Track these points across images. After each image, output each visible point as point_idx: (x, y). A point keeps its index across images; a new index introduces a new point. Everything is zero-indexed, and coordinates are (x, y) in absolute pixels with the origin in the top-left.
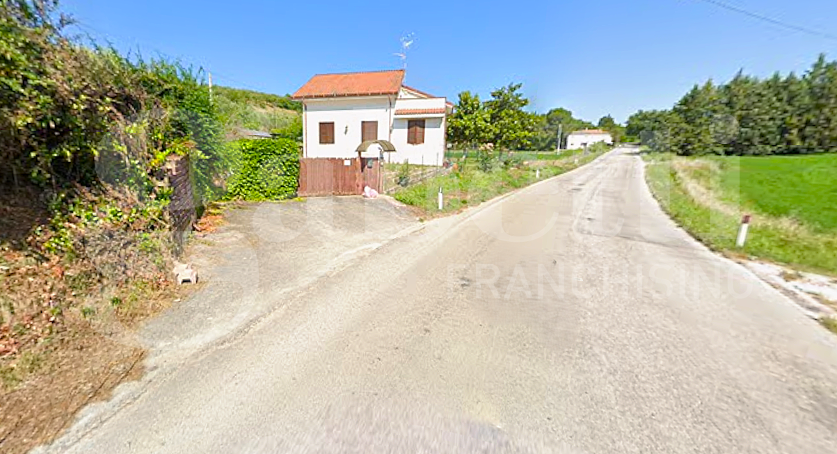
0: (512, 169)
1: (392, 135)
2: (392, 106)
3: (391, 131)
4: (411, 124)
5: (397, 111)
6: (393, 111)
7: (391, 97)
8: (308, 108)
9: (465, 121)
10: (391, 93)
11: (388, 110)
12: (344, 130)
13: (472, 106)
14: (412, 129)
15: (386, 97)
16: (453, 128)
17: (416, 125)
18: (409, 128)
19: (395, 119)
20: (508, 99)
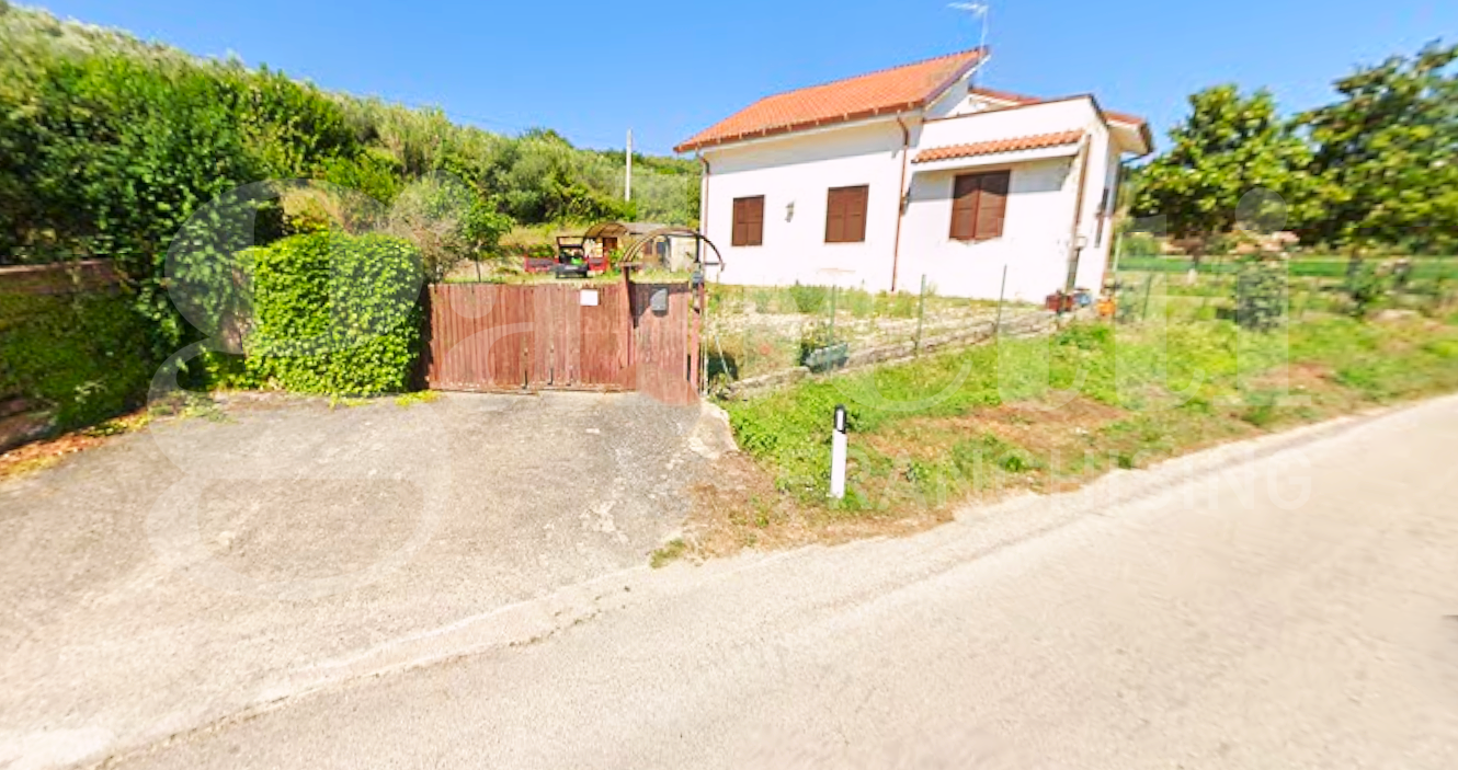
0: (1391, 314)
1: (903, 219)
2: (912, 140)
3: (902, 209)
4: (966, 184)
5: (924, 152)
6: (912, 153)
7: (905, 116)
8: (711, 170)
9: (1207, 170)
10: (904, 107)
11: (901, 153)
12: (785, 215)
13: (1240, 125)
14: (967, 199)
15: (892, 118)
16: (1155, 195)
17: (979, 188)
18: (956, 195)
19: (917, 175)
20: (1414, 90)
